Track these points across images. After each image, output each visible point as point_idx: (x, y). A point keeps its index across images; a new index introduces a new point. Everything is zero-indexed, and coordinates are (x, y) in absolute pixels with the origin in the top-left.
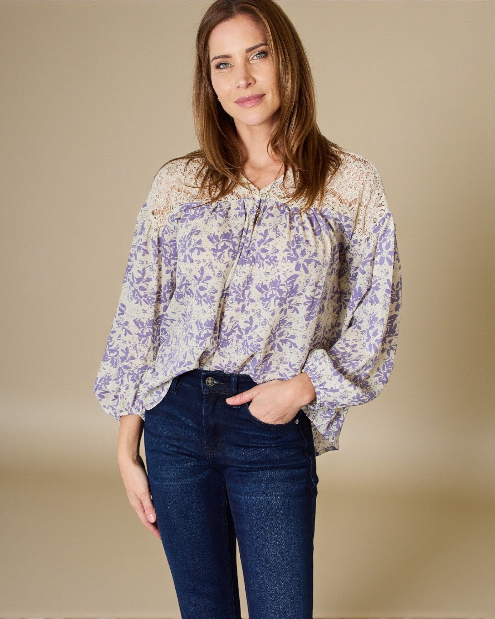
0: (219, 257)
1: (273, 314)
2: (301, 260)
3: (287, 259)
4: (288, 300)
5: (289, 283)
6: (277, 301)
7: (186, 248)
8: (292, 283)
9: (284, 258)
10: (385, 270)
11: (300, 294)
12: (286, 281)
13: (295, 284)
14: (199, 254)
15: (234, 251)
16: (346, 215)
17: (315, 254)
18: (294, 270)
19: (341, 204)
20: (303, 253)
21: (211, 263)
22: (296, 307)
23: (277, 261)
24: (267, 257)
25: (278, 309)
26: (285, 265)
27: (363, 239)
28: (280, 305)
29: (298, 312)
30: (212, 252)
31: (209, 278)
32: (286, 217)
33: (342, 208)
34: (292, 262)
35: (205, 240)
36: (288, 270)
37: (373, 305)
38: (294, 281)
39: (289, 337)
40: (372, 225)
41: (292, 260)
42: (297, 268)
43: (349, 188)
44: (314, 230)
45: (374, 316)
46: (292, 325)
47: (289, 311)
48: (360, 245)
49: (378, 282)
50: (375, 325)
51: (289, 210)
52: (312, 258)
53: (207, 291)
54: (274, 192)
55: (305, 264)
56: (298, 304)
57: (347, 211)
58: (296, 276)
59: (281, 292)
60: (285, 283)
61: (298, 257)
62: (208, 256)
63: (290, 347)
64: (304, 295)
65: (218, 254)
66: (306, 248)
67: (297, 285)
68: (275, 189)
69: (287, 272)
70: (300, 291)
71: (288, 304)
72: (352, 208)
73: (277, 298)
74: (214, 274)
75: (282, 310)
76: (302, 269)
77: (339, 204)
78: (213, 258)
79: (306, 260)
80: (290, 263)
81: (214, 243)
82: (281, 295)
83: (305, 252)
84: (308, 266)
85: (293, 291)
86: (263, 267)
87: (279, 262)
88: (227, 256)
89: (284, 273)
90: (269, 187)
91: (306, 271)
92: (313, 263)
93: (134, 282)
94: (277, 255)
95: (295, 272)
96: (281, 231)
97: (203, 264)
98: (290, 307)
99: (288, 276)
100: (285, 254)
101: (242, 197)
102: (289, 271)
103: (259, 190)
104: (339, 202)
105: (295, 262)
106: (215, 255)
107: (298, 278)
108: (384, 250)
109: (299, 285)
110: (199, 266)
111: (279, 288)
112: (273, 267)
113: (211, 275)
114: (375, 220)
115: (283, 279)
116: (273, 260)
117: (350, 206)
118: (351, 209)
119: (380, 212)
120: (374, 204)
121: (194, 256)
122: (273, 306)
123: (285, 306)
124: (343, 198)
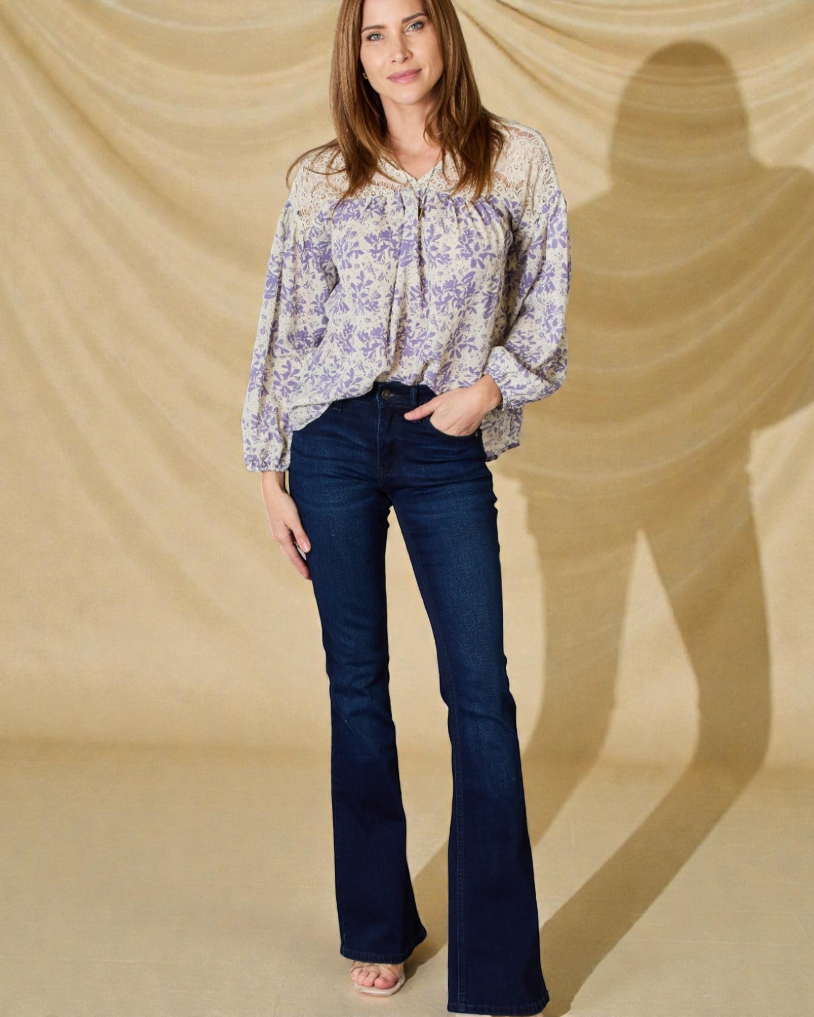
0: (379, 259)
1: (452, 317)
2: (476, 256)
3: (460, 256)
4: (466, 300)
5: (466, 282)
6: (456, 302)
7: (342, 253)
8: (469, 281)
9: (458, 256)
10: (559, 254)
11: (477, 292)
12: (463, 280)
13: (472, 282)
14: (357, 257)
15: (395, 250)
16: (513, 200)
17: (489, 247)
18: (470, 267)
19: (507, 189)
20: (477, 248)
21: (371, 265)
22: (474, 306)
23: (450, 260)
24: (439, 255)
25: (456, 311)
26: (459, 262)
27: (533, 221)
28: (459, 307)
29: (475, 312)
30: (371, 254)
31: (369, 282)
32: (451, 209)
33: (509, 193)
34: (467, 259)
35: (362, 241)
36: (463, 268)
37: (549, 293)
38: (471, 279)
39: (468, 341)
40: (542, 204)
41: (467, 256)
42: (473, 264)
43: (514, 170)
44: (483, 220)
45: (551, 305)
46: (471, 327)
47: (467, 313)
48: (529, 227)
49: (552, 267)
50: (553, 314)
51: (453, 201)
52: (486, 251)
53: (369, 298)
54: (433, 181)
55: (481, 259)
56: (475, 304)
57: (515, 195)
58: (473, 273)
59: (458, 292)
60: (462, 282)
61: (472, 253)
62: (367, 258)
63: (470, 351)
64: (481, 293)
65: (378, 255)
66: (480, 242)
67: (474, 283)
68: (434, 177)
69: (463, 270)
70: (477, 289)
71: (466, 305)
72: (520, 191)
73: (455, 299)
74: (375, 278)
75: (461, 313)
76: (478, 265)
77: (505, 189)
78: (372, 260)
79: (481, 255)
80: (465, 261)
81: (372, 243)
82: (459, 296)
83: (478, 246)
84: (484, 261)
85: (471, 291)
86: (436, 267)
87: (452, 261)
88: (388, 256)
89: (460, 272)
90: (428, 176)
91: (483, 266)
92: (489, 257)
93: (286, 294)
94: (448, 252)
95: (471, 270)
96: (449, 226)
97: (362, 268)
98: (468, 308)
99: (465, 274)
100: (458, 251)
101: (398, 189)
102: (465, 268)
103: (417, 180)
104: (505, 186)
105: (470, 259)
106: (375, 257)
107: (474, 276)
108: (556, 231)
109: (477, 282)
110: (358, 271)
111: (456, 288)
112: (447, 267)
113: (372, 279)
114: (544, 199)
115: (459, 278)
116: (446, 258)
117: (517, 189)
118: (518, 193)
119: (549, 190)
120: (542, 182)
121: (352, 260)
122: (452, 308)
123: (463, 308)
124: (509, 181)
